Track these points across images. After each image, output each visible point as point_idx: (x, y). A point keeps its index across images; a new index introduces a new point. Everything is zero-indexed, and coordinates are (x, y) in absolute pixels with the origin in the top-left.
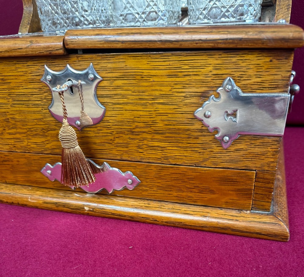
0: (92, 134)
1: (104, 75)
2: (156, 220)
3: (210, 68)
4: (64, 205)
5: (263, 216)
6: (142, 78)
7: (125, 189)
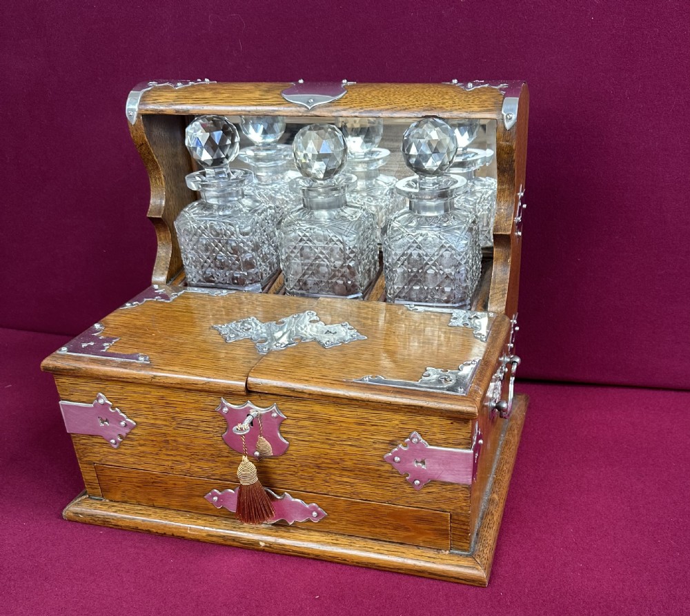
0: (272, 465)
1: (289, 414)
2: (345, 560)
3: (397, 422)
4: (234, 539)
5: (461, 557)
6: (330, 422)
7: (309, 521)
